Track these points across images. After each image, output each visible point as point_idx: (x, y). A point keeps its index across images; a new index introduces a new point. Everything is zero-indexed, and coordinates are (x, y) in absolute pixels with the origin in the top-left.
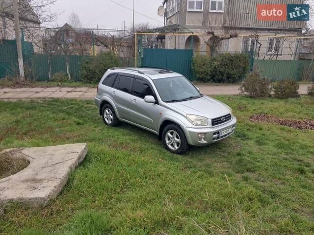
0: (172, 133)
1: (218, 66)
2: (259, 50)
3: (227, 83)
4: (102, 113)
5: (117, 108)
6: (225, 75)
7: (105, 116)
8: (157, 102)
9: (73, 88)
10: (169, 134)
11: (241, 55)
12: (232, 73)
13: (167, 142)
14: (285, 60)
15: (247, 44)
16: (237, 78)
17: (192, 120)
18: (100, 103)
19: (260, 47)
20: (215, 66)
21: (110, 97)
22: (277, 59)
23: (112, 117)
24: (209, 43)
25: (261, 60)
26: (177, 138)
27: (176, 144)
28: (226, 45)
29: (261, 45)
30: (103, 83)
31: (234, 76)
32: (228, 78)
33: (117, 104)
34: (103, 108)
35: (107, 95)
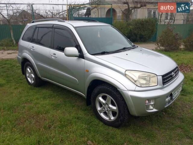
0: (104, 98)
1: (133, 29)
2: (161, 17)
3: (140, 42)
4: (24, 72)
5: (37, 65)
6: (138, 36)
7: (27, 75)
8: (81, 56)
9: (15, 51)
10: (101, 99)
11: (149, 20)
12: (143, 34)
13: (99, 109)
14: (180, 24)
15: (150, 14)
16: (147, 38)
17: (136, 79)
18: (21, 61)
19: (161, 15)
20: (131, 29)
21: (29, 53)
22: (174, 24)
23: (33, 76)
24: (124, 12)
25: (163, 25)
26: (113, 104)
27: (111, 113)
28: (135, 15)
29: (162, 13)
30: (23, 39)
31: (145, 37)
32: (140, 38)
33: (36, 61)
34: (25, 67)
35: (26, 51)
